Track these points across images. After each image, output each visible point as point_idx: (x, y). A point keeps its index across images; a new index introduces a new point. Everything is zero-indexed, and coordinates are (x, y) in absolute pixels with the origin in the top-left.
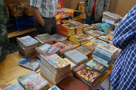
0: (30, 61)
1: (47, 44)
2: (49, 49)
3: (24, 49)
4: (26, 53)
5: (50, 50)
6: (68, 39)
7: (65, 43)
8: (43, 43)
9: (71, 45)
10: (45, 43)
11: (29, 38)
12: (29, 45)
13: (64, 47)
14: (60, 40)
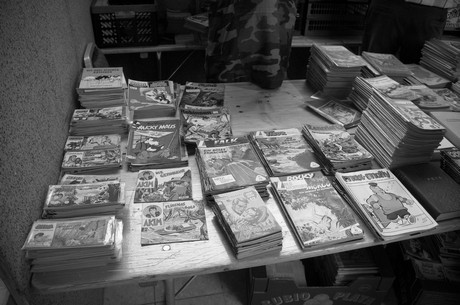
0: (333, 106)
1: (389, 79)
2: (392, 89)
3: (327, 70)
4: (328, 84)
5: (394, 93)
6: (449, 86)
7: (438, 93)
8: (377, 73)
9: (455, 102)
10: (381, 74)
11: (344, 52)
12: (343, 65)
13: (434, 99)
14: (424, 81)
